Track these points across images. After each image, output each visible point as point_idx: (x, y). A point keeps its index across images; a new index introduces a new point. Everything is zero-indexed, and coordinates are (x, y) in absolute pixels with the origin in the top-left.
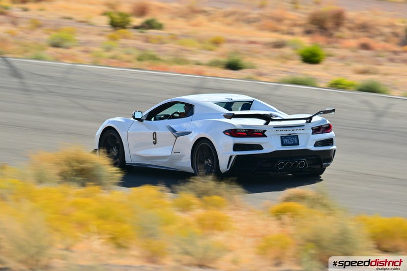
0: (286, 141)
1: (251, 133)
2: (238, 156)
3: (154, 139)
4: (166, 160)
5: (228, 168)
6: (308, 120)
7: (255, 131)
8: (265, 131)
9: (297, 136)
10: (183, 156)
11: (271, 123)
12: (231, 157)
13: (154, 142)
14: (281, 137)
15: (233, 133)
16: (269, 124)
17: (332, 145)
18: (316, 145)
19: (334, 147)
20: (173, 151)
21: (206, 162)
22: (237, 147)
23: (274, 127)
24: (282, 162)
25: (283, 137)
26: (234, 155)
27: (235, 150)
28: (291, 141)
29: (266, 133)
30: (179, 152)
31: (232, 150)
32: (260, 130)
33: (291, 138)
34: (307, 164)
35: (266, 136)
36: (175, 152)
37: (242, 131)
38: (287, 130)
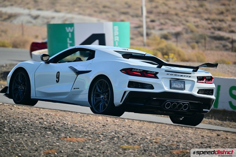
0: (174, 85)
2: (131, 92)
3: (57, 78)
4: (65, 97)
5: (121, 102)
6: (195, 70)
7: (148, 72)
8: (157, 73)
9: (184, 82)
10: (81, 91)
11: (163, 67)
12: (125, 92)
13: (57, 80)
14: (170, 81)
15: (129, 71)
16: (162, 68)
17: (212, 94)
18: (198, 93)
19: (213, 97)
20: (73, 88)
21: (102, 97)
22: (131, 84)
23: (165, 71)
24: (169, 101)
25: (172, 81)
26: (127, 91)
27: (129, 86)
28: (179, 86)
29: (158, 75)
30: (79, 88)
31: (127, 87)
32: (153, 72)
33: (179, 83)
34: (190, 108)
35: (157, 78)
36: (74, 89)
37: (137, 71)
38: (176, 75)
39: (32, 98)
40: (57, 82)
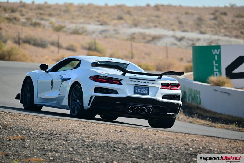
0: (138, 90)
1: (110, 80)
2: (96, 97)
3: (51, 85)
5: (89, 106)
6: (159, 77)
7: (114, 79)
8: (121, 80)
9: (148, 88)
10: (64, 96)
11: (127, 74)
12: (91, 97)
14: (134, 87)
15: (96, 78)
17: (178, 100)
18: (162, 98)
19: (179, 102)
22: (97, 90)
23: (129, 78)
24: (132, 106)
25: (136, 87)
26: (94, 96)
27: (95, 92)
28: (142, 91)
29: (122, 82)
30: (62, 94)
31: (93, 92)
32: (118, 79)
33: (142, 89)
34: (154, 111)
35: (121, 84)
36: (60, 94)
37: (103, 78)
38: (139, 82)
39: (35, 103)
40: (52, 88)
